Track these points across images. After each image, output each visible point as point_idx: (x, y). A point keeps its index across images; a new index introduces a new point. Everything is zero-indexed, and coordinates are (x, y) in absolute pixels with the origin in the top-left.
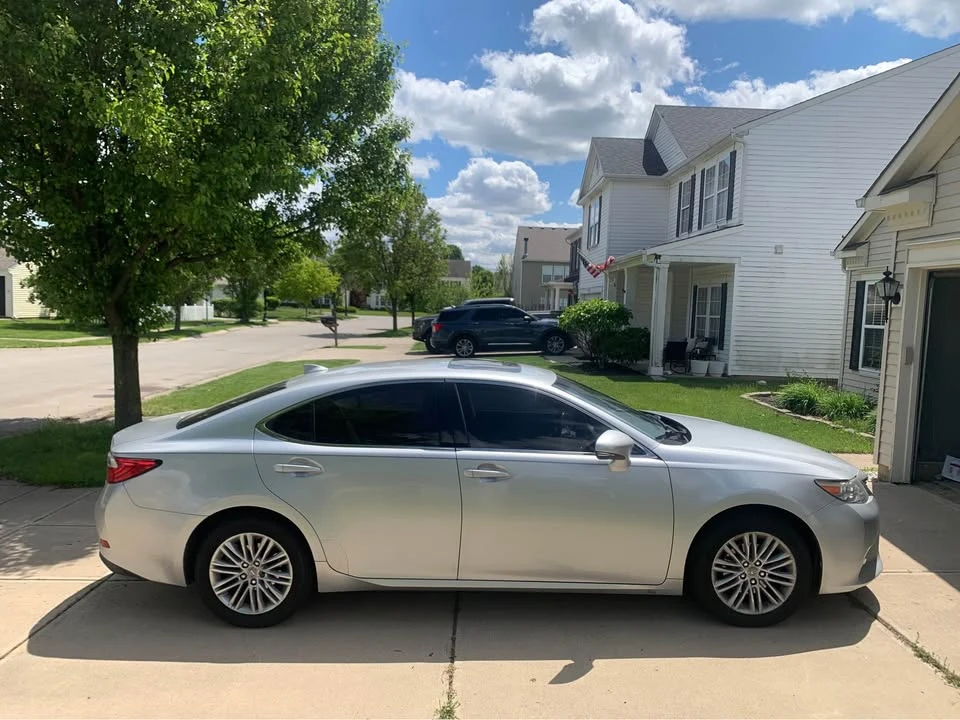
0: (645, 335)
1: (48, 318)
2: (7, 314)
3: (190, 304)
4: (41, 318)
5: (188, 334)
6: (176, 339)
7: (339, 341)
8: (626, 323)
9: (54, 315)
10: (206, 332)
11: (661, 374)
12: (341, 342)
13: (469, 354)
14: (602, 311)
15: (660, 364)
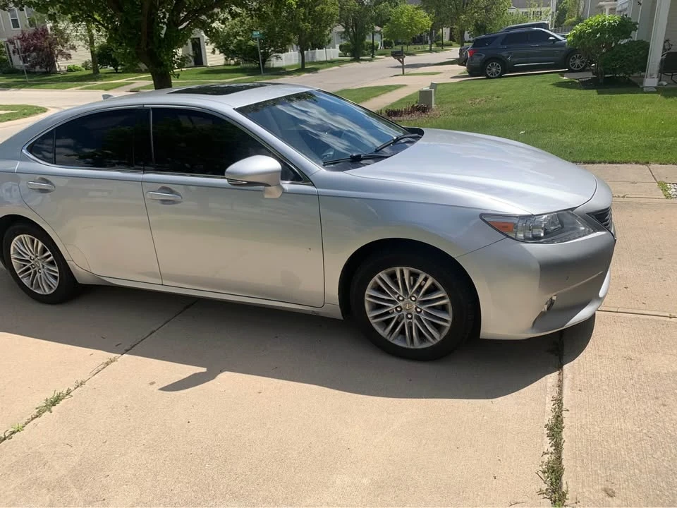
0: (644, 47)
1: (230, 65)
2: (204, 64)
3: (321, 48)
4: (225, 65)
5: (309, 71)
6: (300, 75)
7: (405, 70)
8: (628, 36)
9: (232, 62)
10: (322, 69)
11: (656, 85)
12: (406, 70)
13: (497, 75)
14: (603, 26)
15: (655, 76)
